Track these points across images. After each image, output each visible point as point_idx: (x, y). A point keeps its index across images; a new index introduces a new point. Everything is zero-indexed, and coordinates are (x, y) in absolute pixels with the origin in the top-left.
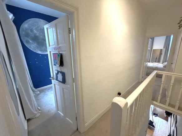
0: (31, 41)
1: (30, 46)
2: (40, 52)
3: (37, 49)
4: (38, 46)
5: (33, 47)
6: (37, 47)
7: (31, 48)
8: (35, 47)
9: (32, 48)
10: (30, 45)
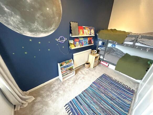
0: (6, 9)
1: (7, 21)
2: (29, 34)
3: (23, 27)
4: (23, 20)
5: (14, 22)
6: (23, 23)
7: (9, 24)
8: (18, 22)
9: (11, 25)
10: (7, 18)
